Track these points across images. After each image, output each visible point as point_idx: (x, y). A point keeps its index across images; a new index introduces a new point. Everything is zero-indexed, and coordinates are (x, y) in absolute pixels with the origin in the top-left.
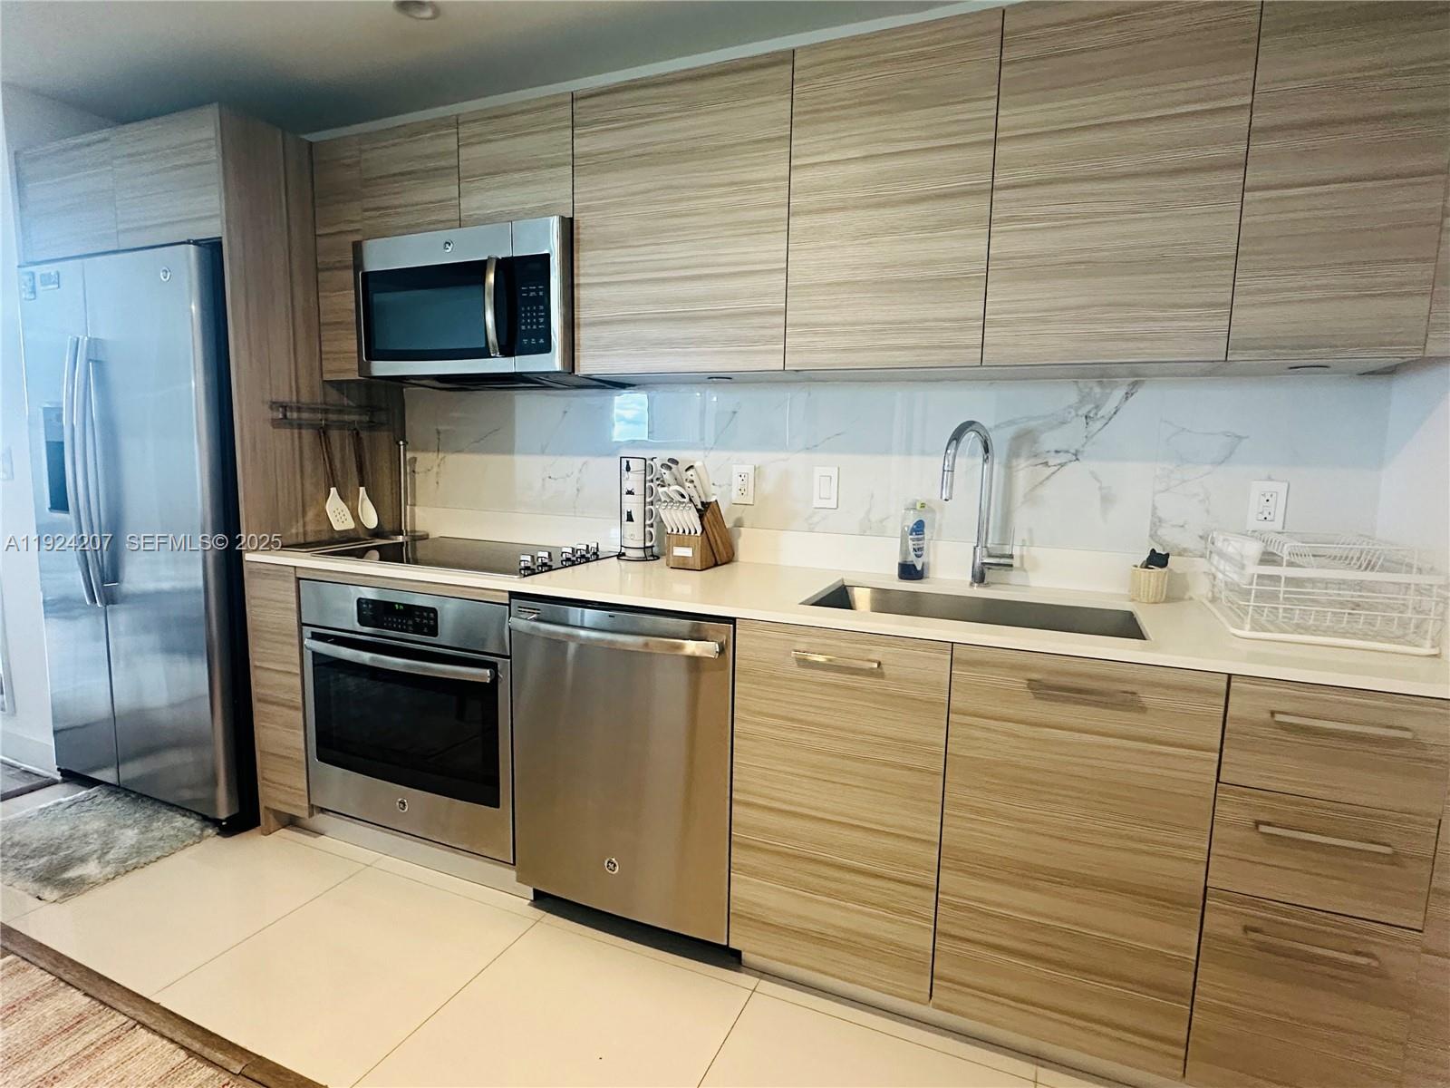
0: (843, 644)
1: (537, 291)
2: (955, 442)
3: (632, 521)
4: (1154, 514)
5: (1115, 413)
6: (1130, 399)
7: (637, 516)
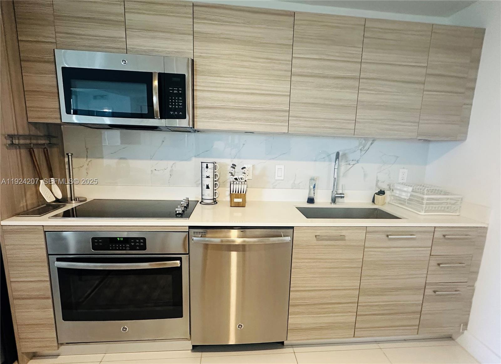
0: (333, 231)
1: (178, 90)
2: (338, 159)
3: (209, 188)
4: (377, 179)
5: (368, 149)
6: (372, 145)
7: (211, 186)
